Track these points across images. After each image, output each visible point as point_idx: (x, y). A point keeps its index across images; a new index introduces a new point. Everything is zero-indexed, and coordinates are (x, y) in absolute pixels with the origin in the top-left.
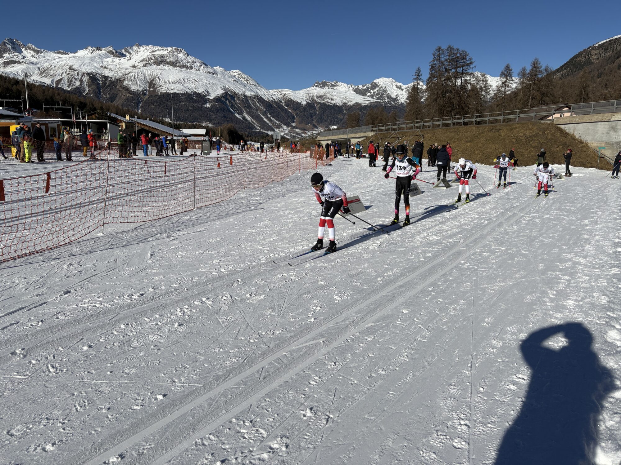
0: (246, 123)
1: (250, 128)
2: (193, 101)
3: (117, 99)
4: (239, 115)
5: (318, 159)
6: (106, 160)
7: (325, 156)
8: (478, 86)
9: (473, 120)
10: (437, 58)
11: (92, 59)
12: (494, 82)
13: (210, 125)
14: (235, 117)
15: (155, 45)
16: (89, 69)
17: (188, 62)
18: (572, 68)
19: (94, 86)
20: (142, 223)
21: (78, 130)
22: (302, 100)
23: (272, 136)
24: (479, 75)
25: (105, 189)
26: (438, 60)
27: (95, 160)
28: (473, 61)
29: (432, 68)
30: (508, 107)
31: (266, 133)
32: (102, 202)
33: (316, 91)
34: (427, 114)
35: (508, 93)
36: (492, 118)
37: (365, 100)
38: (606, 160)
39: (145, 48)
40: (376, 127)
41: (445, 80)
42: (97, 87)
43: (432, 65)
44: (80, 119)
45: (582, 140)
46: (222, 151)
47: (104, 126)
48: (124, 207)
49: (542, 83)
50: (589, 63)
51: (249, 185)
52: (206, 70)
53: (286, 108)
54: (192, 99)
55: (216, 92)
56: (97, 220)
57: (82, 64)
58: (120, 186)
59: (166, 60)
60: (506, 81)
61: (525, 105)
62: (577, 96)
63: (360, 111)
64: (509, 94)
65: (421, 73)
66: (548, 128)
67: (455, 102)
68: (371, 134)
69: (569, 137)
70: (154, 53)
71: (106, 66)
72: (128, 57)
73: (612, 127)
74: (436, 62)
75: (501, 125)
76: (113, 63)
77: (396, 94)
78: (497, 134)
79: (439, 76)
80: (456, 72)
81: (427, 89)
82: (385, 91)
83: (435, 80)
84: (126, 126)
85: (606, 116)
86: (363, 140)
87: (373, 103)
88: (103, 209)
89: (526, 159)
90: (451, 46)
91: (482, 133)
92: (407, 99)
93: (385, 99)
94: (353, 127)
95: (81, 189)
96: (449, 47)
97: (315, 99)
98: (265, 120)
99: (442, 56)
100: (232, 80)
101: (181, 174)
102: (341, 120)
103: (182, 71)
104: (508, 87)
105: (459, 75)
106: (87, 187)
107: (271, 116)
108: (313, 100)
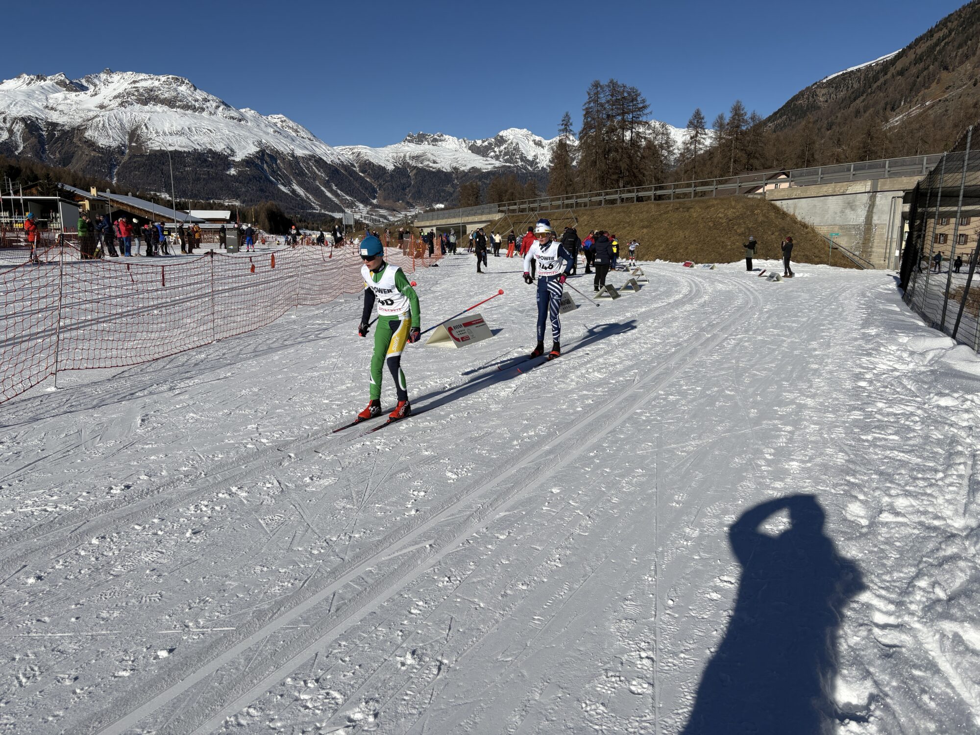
0: (296, 200)
1: (303, 208)
2: (207, 164)
3: (74, 161)
4: (285, 186)
5: (417, 257)
6: (56, 263)
7: (427, 252)
8: (656, 142)
9: (651, 193)
10: (594, 98)
11: (29, 95)
12: (679, 136)
13: (237, 203)
14: (279, 190)
15: (138, 71)
16: (24, 112)
17: (197, 100)
18: (789, 115)
19: (33, 140)
20: (126, 368)
21: (7, 214)
22: (388, 163)
23: (340, 220)
24: (657, 125)
25: (57, 312)
26: (596, 101)
27: (37, 263)
28: (647, 103)
29: (588, 113)
30: (701, 173)
31: (331, 216)
32: (52, 334)
33: (409, 149)
34: (581, 185)
35: (699, 153)
36: (678, 191)
37: (487, 162)
38: (841, 252)
39: (120, 76)
40: (504, 205)
41: (607, 132)
42: (39, 142)
43: (587, 109)
44: (9, 194)
45: (807, 223)
46: (258, 245)
47: (53, 205)
48: (92, 342)
49: (748, 138)
50: (814, 107)
51: (305, 299)
52: (227, 113)
53: (362, 175)
54: (206, 160)
55: (245, 150)
56: (44, 364)
57: (11, 104)
58: (83, 307)
59: (157, 96)
60: (696, 136)
61: (725, 171)
62: (799, 157)
63: (480, 181)
64: (701, 154)
65: (571, 121)
66: (758, 206)
67: (623, 165)
68: (497, 217)
69: (788, 219)
70: (137, 85)
71: (54, 106)
72: (92, 90)
73: (849, 203)
74: (592, 104)
75: (692, 202)
76: (66, 102)
77: (534, 154)
78: (687, 214)
79: (598, 125)
80: (624, 120)
81: (580, 146)
82: (517, 149)
83: (592, 133)
84: (91, 205)
85: (840, 187)
86: (485, 227)
87: (499, 167)
88: (54, 347)
89: (729, 252)
90: (615, 81)
91: (665, 213)
92: (550, 161)
93: (517, 162)
94: (469, 205)
95: (14, 314)
96: (612, 82)
97: (408, 161)
98: (329, 194)
99: (602, 96)
100: (271, 130)
101: (190, 284)
102: (451, 194)
103: (185, 114)
104: (699, 143)
105: (627, 125)
106: (24, 310)
107: (338, 188)
108: (404, 163)
